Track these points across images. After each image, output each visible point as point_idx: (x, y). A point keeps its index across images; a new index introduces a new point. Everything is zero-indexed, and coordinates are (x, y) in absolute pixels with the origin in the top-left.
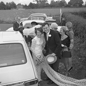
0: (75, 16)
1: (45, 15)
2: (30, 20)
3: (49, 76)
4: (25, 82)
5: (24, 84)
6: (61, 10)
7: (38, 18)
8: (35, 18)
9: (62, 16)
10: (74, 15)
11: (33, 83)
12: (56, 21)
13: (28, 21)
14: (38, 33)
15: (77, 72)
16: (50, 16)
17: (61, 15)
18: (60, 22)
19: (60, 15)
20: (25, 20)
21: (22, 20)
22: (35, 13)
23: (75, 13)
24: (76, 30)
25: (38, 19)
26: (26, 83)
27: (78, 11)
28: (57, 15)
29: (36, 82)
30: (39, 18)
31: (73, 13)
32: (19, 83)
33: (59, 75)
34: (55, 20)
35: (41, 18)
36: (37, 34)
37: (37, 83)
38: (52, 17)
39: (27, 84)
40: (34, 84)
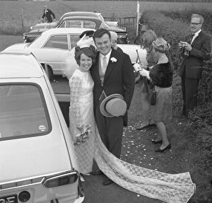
0: (173, 20)
1: (99, 16)
2: (63, 27)
3: (102, 167)
4: (46, 178)
5: (43, 183)
6: (138, 5)
7: (82, 22)
8: (73, 24)
9: (141, 21)
10: (170, 20)
11: (66, 181)
12: (126, 33)
13: (56, 29)
14: (83, 60)
15: (172, 156)
16: (113, 19)
17: (139, 18)
18: (135, 34)
19: (136, 18)
20: (49, 27)
21: (43, 27)
22: (74, 11)
23: (172, 13)
24: (175, 55)
25: (82, 25)
26: (48, 181)
27: (180, 10)
28: (129, 18)
29: (73, 179)
30: (84, 24)
31: (167, 14)
32: (32, 181)
33: (124, 165)
34: (123, 30)
35: (89, 24)
36: (82, 62)
37: (75, 181)
38: (116, 23)
39: (51, 183)
40: (68, 183)
